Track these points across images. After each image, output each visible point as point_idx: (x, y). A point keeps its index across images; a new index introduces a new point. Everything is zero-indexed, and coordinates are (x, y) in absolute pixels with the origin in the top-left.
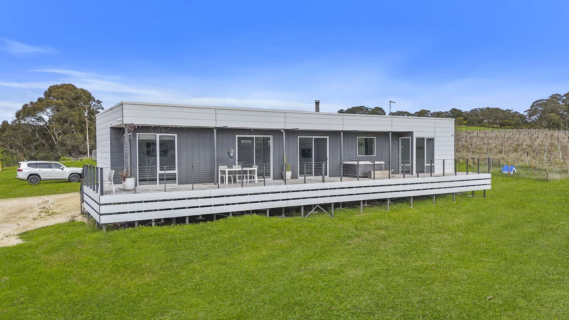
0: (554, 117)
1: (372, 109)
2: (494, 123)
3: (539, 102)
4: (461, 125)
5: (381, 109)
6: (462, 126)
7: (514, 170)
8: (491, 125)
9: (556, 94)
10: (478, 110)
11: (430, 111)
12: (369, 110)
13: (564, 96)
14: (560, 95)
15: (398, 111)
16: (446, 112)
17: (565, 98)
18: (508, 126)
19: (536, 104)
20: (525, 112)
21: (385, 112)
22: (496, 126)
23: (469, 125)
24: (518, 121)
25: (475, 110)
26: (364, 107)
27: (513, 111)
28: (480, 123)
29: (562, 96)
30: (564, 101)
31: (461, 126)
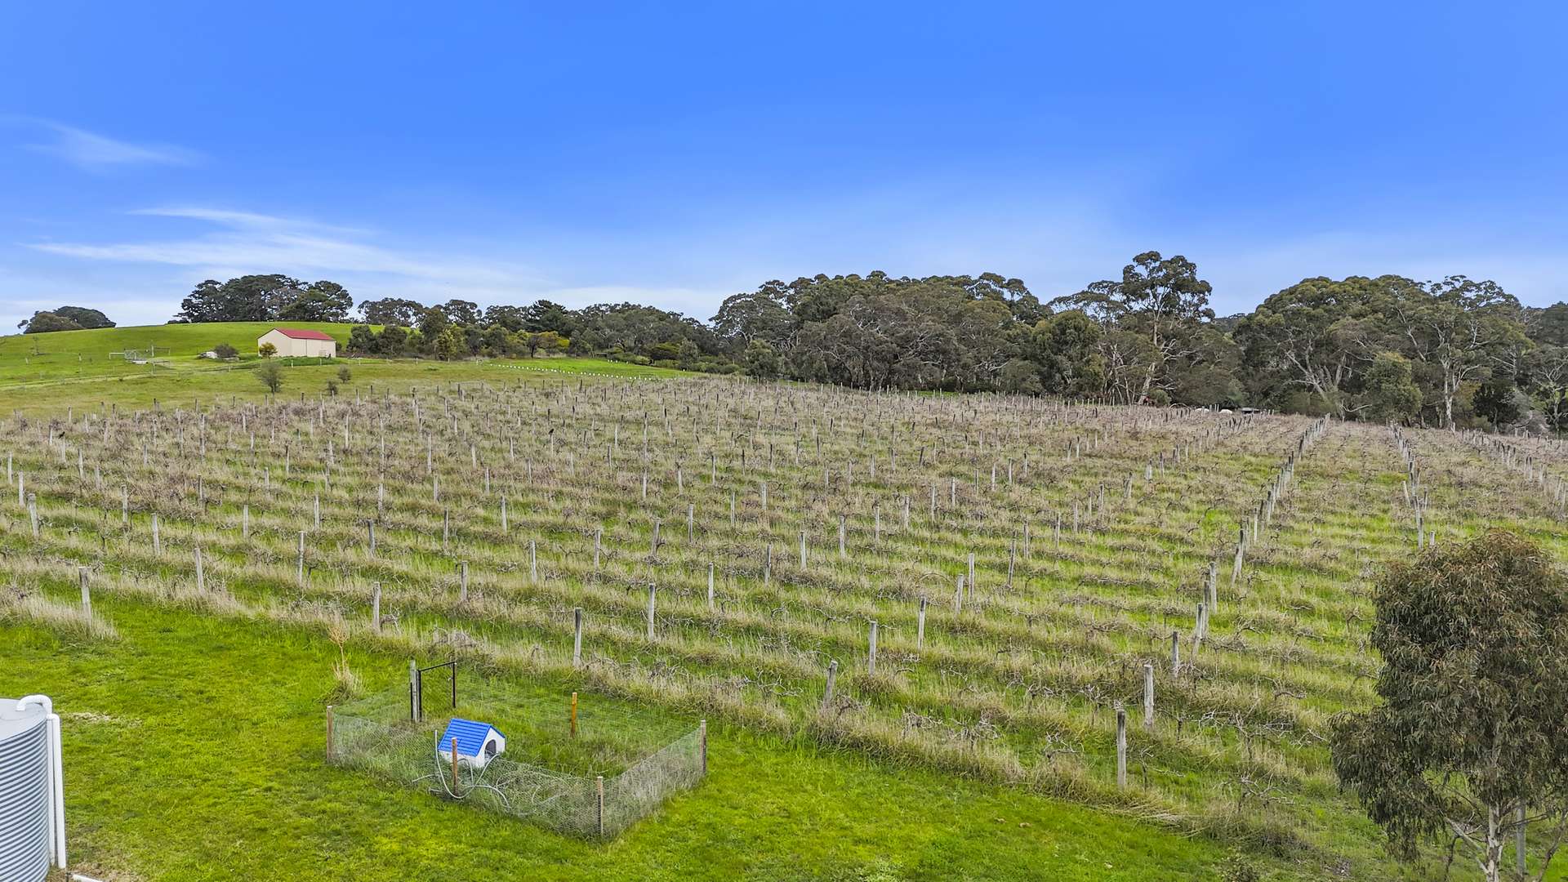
0: (764, 347)
1: (311, 287)
2: (636, 351)
3: (738, 301)
4: (554, 353)
5: (339, 288)
6: (556, 356)
7: (493, 743)
8: (627, 354)
9: (775, 281)
10: (603, 308)
11: (476, 306)
12: (300, 287)
13: (791, 286)
14: (783, 284)
15: (386, 299)
16: (524, 309)
17: (792, 291)
18: (670, 359)
19: (731, 305)
20: (710, 320)
21: (350, 299)
22: (640, 358)
23: (573, 353)
24: (690, 348)
25: (597, 308)
26: (284, 277)
27: (684, 316)
28: (602, 348)
29: (786, 287)
30: (790, 300)
31: (551, 356)
